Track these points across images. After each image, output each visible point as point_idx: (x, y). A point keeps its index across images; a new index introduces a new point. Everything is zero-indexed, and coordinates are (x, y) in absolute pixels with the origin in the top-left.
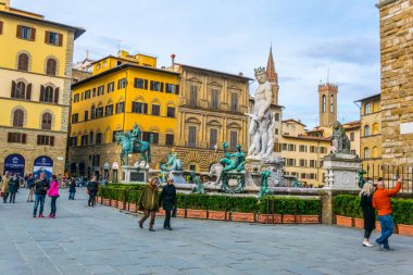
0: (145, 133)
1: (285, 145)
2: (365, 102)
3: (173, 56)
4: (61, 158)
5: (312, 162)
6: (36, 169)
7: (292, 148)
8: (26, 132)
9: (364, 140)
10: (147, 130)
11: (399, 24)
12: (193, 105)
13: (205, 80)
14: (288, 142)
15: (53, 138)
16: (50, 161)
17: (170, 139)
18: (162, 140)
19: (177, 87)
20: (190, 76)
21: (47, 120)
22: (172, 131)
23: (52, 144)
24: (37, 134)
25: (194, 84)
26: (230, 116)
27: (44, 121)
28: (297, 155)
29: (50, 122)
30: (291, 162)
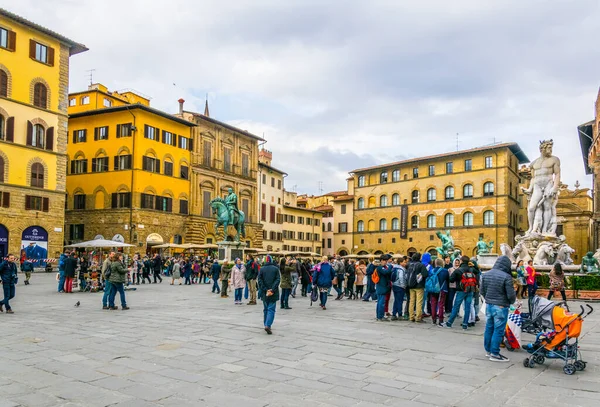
0: (158, 197)
1: (286, 216)
2: (360, 174)
3: (181, 102)
4: (59, 229)
5: (300, 234)
6: (26, 244)
7: (292, 219)
8: (8, 190)
9: (357, 213)
10: (159, 194)
12: (207, 165)
14: (289, 213)
15: (46, 200)
16: (43, 234)
17: (184, 205)
18: (176, 208)
19: (191, 141)
21: (37, 173)
22: (186, 196)
23: (46, 209)
24: (24, 193)
25: (208, 140)
26: (243, 181)
27: (34, 175)
28: (295, 227)
29: (41, 177)
30: (291, 235)
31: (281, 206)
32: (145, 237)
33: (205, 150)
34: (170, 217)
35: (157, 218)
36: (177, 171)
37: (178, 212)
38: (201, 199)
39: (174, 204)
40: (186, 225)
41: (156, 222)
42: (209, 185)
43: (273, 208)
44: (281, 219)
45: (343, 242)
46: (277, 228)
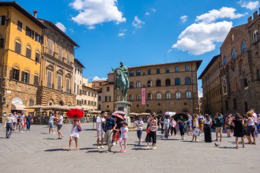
5: (89, 102)
7: (86, 93)
18: (32, 81)
28: (87, 98)
30: (85, 102)
31: (81, 85)
32: (11, 100)
34: (27, 86)
35: (20, 87)
36: (33, 56)
37: (33, 84)
38: (46, 76)
39: (31, 78)
41: (19, 89)
42: (51, 68)
43: (78, 86)
44: (81, 93)
45: (108, 107)
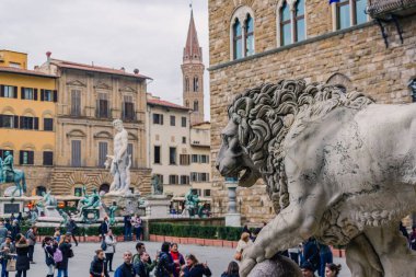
1: (195, 156)
3: (49, 54)
11: (220, 87)
13: (90, 82)
14: (200, 153)
17: (48, 158)
18: (38, 159)
19: (55, 93)
20: (70, 79)
22: (50, 147)
25: (77, 88)
31: (187, 146)
33: (73, 99)
34: (31, 169)
37: (41, 164)
38: (68, 149)
39: (36, 156)
40: (50, 175)
42: (78, 133)
43: (172, 150)
44: (185, 160)
46: (180, 170)
